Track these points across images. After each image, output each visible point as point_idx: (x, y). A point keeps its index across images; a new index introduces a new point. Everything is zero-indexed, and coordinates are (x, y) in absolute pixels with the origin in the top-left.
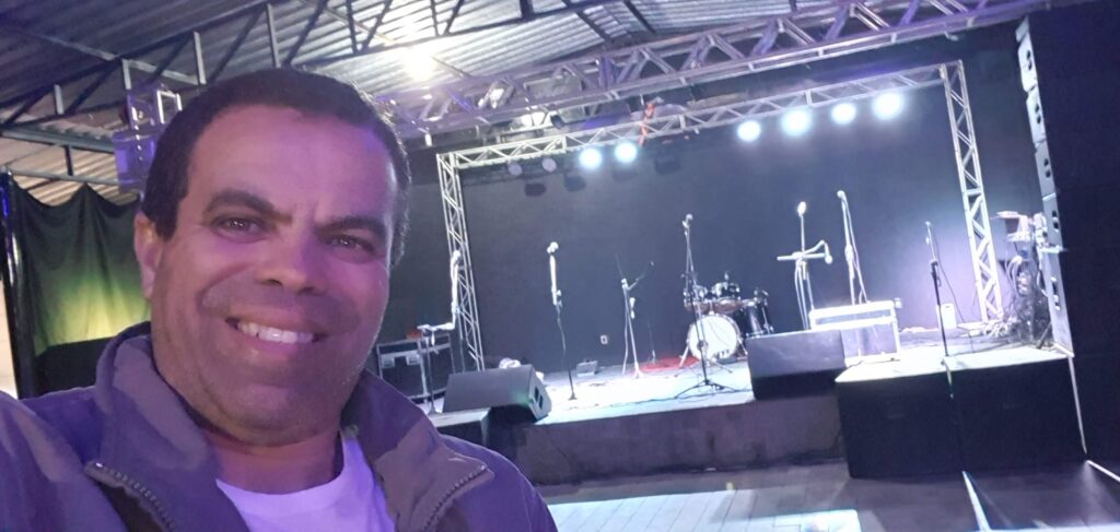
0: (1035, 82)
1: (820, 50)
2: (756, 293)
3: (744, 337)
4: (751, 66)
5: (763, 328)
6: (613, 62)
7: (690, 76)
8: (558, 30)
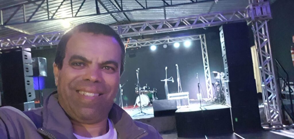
0: (224, 41)
1: (174, 29)
2: (154, 89)
3: (150, 100)
4: (156, 31)
5: (155, 98)
6: (121, 28)
7: (141, 33)
8: (105, 18)
